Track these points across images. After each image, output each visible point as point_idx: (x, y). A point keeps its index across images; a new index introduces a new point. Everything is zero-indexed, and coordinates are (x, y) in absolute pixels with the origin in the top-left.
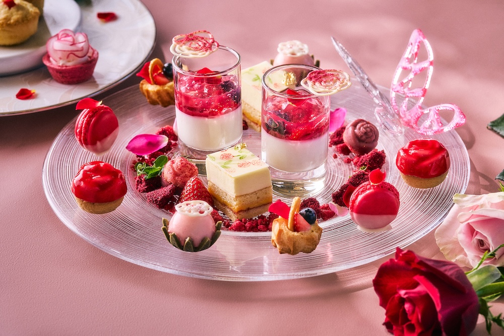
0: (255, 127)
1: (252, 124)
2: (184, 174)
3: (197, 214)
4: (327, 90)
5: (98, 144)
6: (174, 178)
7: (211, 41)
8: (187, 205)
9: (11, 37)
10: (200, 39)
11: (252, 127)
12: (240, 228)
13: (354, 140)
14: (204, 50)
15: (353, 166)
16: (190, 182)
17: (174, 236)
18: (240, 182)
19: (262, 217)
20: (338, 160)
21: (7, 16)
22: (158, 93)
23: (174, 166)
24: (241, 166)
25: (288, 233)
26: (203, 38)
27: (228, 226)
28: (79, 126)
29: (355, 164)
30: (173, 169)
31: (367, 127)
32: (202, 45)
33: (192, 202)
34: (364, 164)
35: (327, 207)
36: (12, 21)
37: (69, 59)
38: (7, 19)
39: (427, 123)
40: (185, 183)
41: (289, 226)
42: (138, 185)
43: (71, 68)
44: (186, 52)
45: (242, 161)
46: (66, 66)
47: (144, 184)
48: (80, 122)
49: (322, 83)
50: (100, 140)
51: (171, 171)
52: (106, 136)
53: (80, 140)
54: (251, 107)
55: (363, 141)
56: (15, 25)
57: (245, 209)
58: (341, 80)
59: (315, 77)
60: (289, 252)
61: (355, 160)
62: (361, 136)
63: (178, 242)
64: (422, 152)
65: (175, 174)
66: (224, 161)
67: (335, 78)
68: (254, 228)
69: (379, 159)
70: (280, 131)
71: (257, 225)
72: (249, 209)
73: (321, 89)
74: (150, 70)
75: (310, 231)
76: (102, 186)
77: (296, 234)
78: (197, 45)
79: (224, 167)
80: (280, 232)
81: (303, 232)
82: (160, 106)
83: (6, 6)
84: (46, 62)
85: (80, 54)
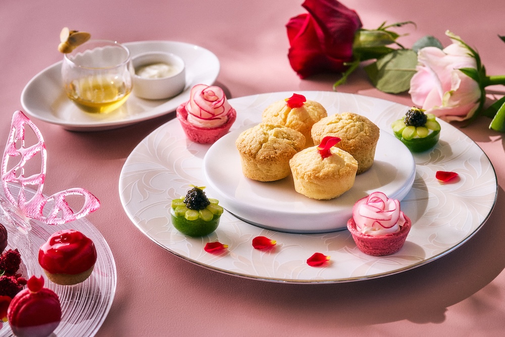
9: (319, 192)
21: (317, 168)
36: (321, 174)
37: (374, 228)
38: (317, 170)
43: (374, 237)
46: (369, 236)
56: (324, 179)
83: (319, 155)
84: (349, 227)
85: (386, 224)
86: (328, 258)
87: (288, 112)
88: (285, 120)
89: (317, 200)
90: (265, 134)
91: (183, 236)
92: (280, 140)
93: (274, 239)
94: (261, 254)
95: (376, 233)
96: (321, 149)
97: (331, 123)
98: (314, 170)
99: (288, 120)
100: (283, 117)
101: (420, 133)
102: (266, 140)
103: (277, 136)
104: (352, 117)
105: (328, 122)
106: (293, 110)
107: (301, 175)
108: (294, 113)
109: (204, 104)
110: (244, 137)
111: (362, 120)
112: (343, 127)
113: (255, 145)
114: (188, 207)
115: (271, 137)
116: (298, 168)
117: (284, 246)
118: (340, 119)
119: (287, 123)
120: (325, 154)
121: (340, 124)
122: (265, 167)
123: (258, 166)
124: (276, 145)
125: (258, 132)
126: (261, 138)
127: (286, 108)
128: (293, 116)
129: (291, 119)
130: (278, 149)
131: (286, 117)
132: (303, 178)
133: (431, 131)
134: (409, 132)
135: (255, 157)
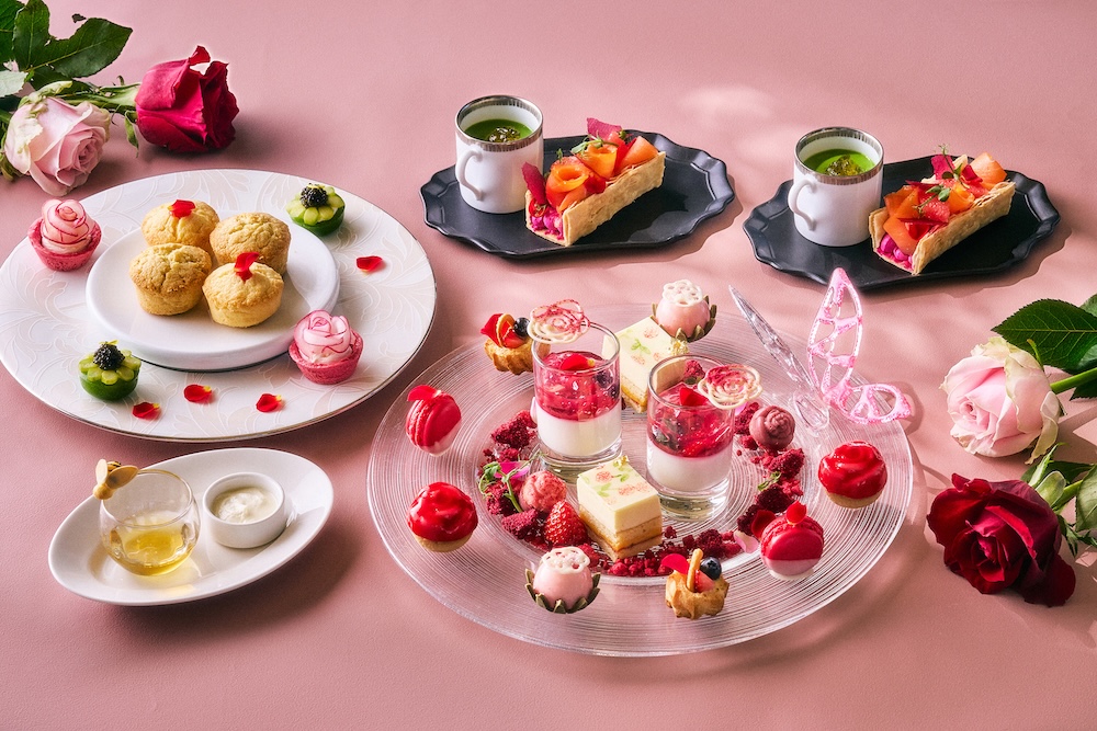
0: (636, 406)
1: (631, 402)
2: (549, 496)
3: (570, 570)
4: (732, 399)
5: (437, 444)
6: (537, 501)
7: (579, 316)
8: (558, 553)
9: (247, 320)
10: (565, 313)
11: (631, 406)
12: (623, 572)
13: (765, 437)
14: (571, 330)
15: (762, 467)
16: (558, 508)
17: (542, 597)
18: (622, 516)
19: (649, 554)
20: (743, 458)
21: (242, 294)
22: (509, 359)
23: (537, 484)
24: (623, 492)
25: (688, 596)
26: (569, 312)
27: (606, 568)
28: (412, 422)
29: (766, 465)
30: (535, 489)
31: (781, 418)
32: (568, 323)
33: (563, 550)
34: (776, 469)
35: (730, 537)
36: (248, 301)
37: (324, 354)
38: (242, 298)
39: (859, 407)
40: (551, 507)
41: (688, 584)
42: (489, 504)
44: (548, 334)
45: (623, 485)
46: (320, 365)
47: (497, 504)
48: (414, 417)
49: (726, 387)
50: (438, 440)
51: (533, 492)
52: (446, 433)
53: (413, 439)
54: (630, 382)
55: (776, 437)
56: (252, 304)
57: (627, 545)
58: (749, 382)
59: (715, 377)
60: (688, 616)
61: (765, 460)
62: (774, 431)
63: (548, 604)
64: (853, 467)
65: (539, 496)
66: (602, 483)
67: (741, 380)
68: (639, 573)
69: (795, 463)
70: (672, 447)
71: (643, 568)
72: (632, 545)
73: (724, 398)
74: (497, 330)
75: (715, 590)
76: (448, 523)
77: (697, 595)
78: (561, 323)
79: (601, 494)
80: (678, 593)
81: (705, 592)
82: (510, 372)
83: (239, 278)
84: (294, 357)
85: (339, 349)
86: (278, 398)
87: (176, 223)
88: (174, 234)
89: (243, 328)
90: (164, 260)
91: (102, 402)
92: (184, 264)
93: (207, 385)
94: (199, 407)
95: (327, 360)
96: (238, 270)
97: (234, 231)
98: (238, 298)
99: (179, 234)
100: (172, 230)
101: (325, 215)
102: (168, 268)
103: (178, 260)
104: (255, 220)
105: (230, 230)
106: (181, 221)
107: (224, 305)
108: (183, 225)
109: (63, 225)
110: (139, 267)
111: (266, 220)
112: (250, 235)
113: (157, 277)
114: (102, 368)
115: (173, 264)
116: (218, 297)
117: (220, 391)
118: (243, 224)
119: (179, 237)
120: (245, 275)
121: (246, 231)
122: (174, 299)
123: (165, 300)
124: (182, 273)
125: (156, 260)
126: (161, 266)
127: (172, 219)
128: (182, 227)
129: (183, 231)
130: (185, 276)
131: (175, 230)
132: (226, 308)
133: (336, 210)
134: (311, 215)
135: (160, 291)
